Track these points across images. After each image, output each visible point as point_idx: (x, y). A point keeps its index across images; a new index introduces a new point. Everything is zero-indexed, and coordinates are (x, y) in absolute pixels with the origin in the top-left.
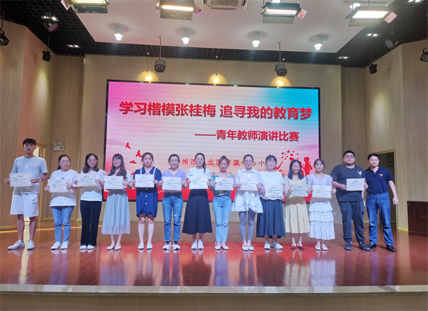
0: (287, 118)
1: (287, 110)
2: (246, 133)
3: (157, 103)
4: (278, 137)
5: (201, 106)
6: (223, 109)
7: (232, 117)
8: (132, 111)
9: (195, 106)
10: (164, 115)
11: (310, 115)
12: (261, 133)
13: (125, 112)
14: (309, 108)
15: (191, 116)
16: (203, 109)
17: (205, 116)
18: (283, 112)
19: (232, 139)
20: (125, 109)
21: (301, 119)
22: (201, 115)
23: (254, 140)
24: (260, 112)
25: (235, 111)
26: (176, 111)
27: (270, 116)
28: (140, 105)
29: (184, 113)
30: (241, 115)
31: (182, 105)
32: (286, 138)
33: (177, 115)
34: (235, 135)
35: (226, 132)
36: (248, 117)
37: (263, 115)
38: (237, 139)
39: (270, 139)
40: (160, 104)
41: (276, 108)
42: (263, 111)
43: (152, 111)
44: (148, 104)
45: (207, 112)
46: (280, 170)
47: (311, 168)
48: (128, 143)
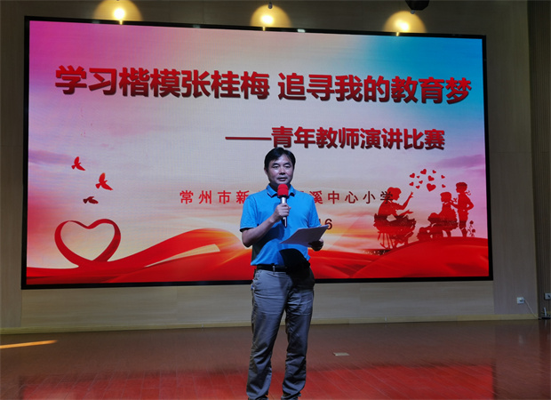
0: (420, 99)
1: (419, 84)
2: (335, 133)
3: (141, 69)
4: (401, 141)
5: (237, 76)
6: (285, 81)
7: (304, 98)
8: (84, 86)
9: (224, 76)
10: (156, 95)
11: (467, 94)
12: (367, 132)
13: (68, 89)
14: (464, 79)
15: (217, 96)
16: (242, 82)
17: (246, 97)
18: (411, 87)
19: (306, 147)
20: (68, 82)
21: (449, 102)
22: (238, 96)
23: (353, 147)
24: (363, 88)
25: (310, 85)
26: (183, 86)
27: (384, 96)
28: (101, 75)
29: (200, 90)
30: (324, 95)
31: (196, 72)
32: (419, 144)
33: (184, 95)
34: (312, 136)
35: (293, 132)
36: (338, 99)
37: (370, 94)
38: (316, 146)
39: (385, 146)
40: (147, 71)
41: (397, 79)
42: (370, 86)
43: (129, 87)
44: (120, 71)
45: (250, 89)
46: (408, 212)
47: (472, 206)
48: (77, 159)
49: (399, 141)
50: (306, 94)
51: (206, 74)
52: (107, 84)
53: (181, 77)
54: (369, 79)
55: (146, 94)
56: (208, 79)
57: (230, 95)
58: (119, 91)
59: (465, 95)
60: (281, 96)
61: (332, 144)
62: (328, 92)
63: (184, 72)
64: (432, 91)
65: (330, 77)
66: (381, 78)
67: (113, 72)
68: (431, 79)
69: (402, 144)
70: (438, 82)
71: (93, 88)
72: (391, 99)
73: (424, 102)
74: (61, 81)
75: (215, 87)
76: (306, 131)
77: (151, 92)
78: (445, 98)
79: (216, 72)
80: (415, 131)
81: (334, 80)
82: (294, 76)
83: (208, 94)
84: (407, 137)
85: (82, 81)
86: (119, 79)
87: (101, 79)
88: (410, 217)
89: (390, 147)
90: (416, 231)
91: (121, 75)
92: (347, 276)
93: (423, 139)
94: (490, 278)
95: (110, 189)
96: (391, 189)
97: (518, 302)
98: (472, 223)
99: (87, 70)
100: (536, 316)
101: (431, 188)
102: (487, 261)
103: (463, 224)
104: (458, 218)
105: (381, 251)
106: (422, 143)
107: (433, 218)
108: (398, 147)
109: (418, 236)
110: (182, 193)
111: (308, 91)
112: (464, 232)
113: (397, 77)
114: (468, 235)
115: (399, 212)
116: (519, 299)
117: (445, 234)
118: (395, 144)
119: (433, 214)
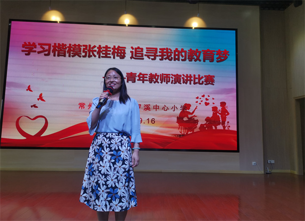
0: (202, 60)
1: (202, 52)
2: (158, 76)
3: (63, 44)
4: (192, 80)
5: (110, 48)
6: (134, 50)
7: (143, 59)
8: (35, 51)
9: (103, 47)
10: (69, 56)
11: (227, 57)
12: (174, 75)
13: (27, 53)
14: (225, 50)
15: (99, 57)
16: (112, 51)
17: (114, 58)
18: (198, 54)
19: (143, 82)
20: (28, 49)
21: (218, 62)
22: (110, 57)
23: (167, 83)
24: (173, 54)
25: (146, 53)
26: (83, 52)
27: (183, 58)
28: (44, 46)
29: (91, 54)
30: (153, 57)
31: (90, 46)
32: (201, 82)
33: (83, 56)
34: (147, 77)
35: (137, 75)
36: (160, 59)
37: (177, 57)
38: (148, 82)
39: (183, 83)
40: (66, 45)
41: (191, 50)
42: (177, 53)
43: (57, 52)
44: (53, 45)
45: (116, 54)
46: (194, 116)
47: (228, 114)
48: (29, 86)
49: (191, 80)
50: (144, 57)
51: (95, 47)
52: (46, 51)
53: (82, 48)
54: (176, 50)
55: (65, 56)
56: (96, 49)
57: (106, 57)
58: (52, 54)
59: (226, 58)
60: (131, 58)
61: (157, 81)
62: (155, 56)
63: (84, 46)
64: (209, 56)
65: (156, 49)
66: (182, 49)
67: (49, 45)
68: (208, 50)
69: (192, 82)
70: (212, 52)
71: (39, 52)
72: (187, 60)
73: (204, 61)
74: (24, 49)
75: (99, 53)
76: (144, 75)
77: (67, 55)
78: (215, 60)
79: (100, 46)
80: (199, 75)
81: (159, 50)
82: (139, 48)
83: (95, 56)
84: (195, 78)
85: (34, 49)
86: (52, 48)
87: (43, 48)
88: (196, 118)
89: (186, 83)
90: (199, 125)
91: (53, 46)
92: (162, 148)
93: (203, 80)
94: (238, 151)
95: (44, 101)
96: (186, 104)
97: (253, 164)
98: (228, 122)
99: (37, 44)
100: (262, 172)
101: (207, 104)
102: (236, 143)
103: (223, 123)
104: (221, 120)
105: (180, 135)
106: (203, 82)
107: (207, 119)
108: (190, 84)
109: (200, 128)
110: (80, 104)
111: (145, 55)
112: (224, 127)
113: (191, 49)
114: (226, 128)
115: (190, 116)
116: (253, 163)
117: (214, 128)
118: (189, 82)
119: (208, 118)
